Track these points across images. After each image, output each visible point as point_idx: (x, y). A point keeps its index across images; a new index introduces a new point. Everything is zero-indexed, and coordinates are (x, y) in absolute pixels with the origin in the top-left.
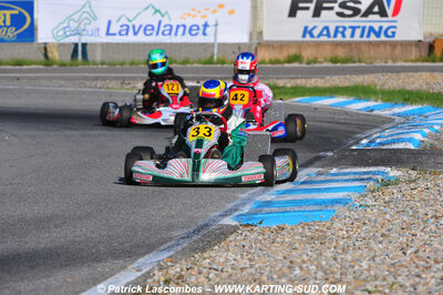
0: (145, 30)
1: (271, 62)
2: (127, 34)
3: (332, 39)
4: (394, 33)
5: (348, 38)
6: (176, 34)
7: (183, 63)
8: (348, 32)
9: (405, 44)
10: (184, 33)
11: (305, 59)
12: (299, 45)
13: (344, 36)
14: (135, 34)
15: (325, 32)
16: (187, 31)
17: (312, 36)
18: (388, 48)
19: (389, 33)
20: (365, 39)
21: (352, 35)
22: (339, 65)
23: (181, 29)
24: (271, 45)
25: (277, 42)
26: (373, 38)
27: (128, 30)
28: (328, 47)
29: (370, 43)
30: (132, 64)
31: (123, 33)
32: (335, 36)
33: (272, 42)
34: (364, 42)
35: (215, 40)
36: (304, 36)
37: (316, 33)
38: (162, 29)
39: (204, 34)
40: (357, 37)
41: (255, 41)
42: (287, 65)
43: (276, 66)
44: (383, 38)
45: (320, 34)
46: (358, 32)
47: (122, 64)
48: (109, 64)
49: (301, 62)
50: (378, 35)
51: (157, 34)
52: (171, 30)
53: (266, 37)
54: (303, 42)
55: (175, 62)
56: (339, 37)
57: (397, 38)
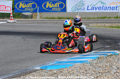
0: (99, 8)
2: (93, 10)
6: (108, 10)
7: (109, 18)
14: (96, 9)
16: (111, 8)
23: (109, 8)
27: (93, 8)
30: (94, 18)
31: (92, 9)
38: (104, 8)
47: (90, 19)
48: (87, 19)
52: (106, 8)
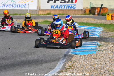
0: (9, 6)
1: (43, 15)
3: (59, 9)
4: (75, 7)
5: (63, 9)
6: (17, 7)
7: (20, 15)
8: (63, 7)
9: (78, 10)
10: (19, 7)
11: (52, 14)
12: (50, 10)
13: (62, 8)
14: (6, 7)
15: (57, 7)
17: (53, 8)
18: (74, 11)
19: (74, 7)
20: (67, 9)
21: (64, 8)
22: (61, 16)
24: (43, 10)
25: (44, 9)
26: (70, 9)
28: (58, 11)
29: (69, 10)
31: (3, 6)
32: (60, 8)
33: (43, 9)
34: (67, 10)
35: (28, 8)
36: (51, 8)
37: (54, 7)
39: (25, 7)
40: (65, 8)
41: (38, 9)
42: (47, 15)
43: (44, 16)
44: (72, 9)
45: (56, 8)
46: (66, 7)
49: (51, 15)
50: (71, 8)
51: (12, 7)
53: (41, 8)
54: (51, 9)
55: (18, 14)
56: (61, 8)
57: (76, 9)
